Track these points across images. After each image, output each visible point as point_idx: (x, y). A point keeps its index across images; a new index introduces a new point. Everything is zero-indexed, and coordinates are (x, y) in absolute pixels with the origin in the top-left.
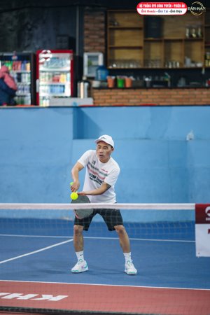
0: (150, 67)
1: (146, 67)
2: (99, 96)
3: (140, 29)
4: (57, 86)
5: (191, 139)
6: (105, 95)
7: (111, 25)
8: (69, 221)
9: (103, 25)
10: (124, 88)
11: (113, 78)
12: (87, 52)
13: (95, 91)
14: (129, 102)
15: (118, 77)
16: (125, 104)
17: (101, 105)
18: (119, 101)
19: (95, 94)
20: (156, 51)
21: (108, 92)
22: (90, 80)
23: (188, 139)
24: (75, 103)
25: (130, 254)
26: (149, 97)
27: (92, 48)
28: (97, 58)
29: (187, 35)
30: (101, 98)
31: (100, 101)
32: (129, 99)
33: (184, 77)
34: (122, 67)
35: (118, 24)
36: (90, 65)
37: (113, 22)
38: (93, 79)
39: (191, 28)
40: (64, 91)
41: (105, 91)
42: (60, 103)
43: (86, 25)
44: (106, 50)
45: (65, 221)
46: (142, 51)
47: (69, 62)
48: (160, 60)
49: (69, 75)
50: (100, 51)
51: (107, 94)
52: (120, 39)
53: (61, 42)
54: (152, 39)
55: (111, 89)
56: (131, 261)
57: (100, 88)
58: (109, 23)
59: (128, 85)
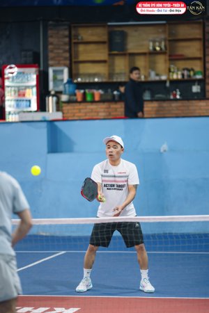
0: (115, 80)
1: (111, 81)
2: (68, 110)
3: (104, 43)
4: (23, 100)
5: (165, 151)
6: (74, 109)
7: (75, 39)
8: (46, 236)
9: (67, 40)
10: (93, 102)
11: (82, 91)
12: (52, 66)
13: (64, 105)
14: (98, 115)
15: (87, 91)
16: (95, 117)
17: (70, 118)
18: (88, 114)
19: (64, 108)
20: (121, 64)
21: (77, 106)
22: (58, 94)
23: (162, 151)
24: (44, 118)
25: (147, 271)
26: (118, 110)
27: (57, 62)
28: (62, 72)
29: (151, 48)
30: (70, 111)
31: (69, 115)
32: (98, 112)
33: (149, 89)
34: (87, 81)
35: (82, 39)
36: (55, 79)
37: (76, 36)
38: (61, 93)
39: (154, 42)
40: (30, 106)
41: (74, 104)
42: (29, 117)
43: (50, 40)
44: (71, 64)
45: (42, 236)
46: (107, 64)
47: (34, 77)
48: (125, 74)
49: (35, 90)
50: (65, 65)
51: (76, 107)
52: (85, 53)
53: (26, 56)
54: (116, 52)
55: (80, 102)
56: (147, 278)
57: (69, 102)
58: (73, 38)
59: (97, 98)
